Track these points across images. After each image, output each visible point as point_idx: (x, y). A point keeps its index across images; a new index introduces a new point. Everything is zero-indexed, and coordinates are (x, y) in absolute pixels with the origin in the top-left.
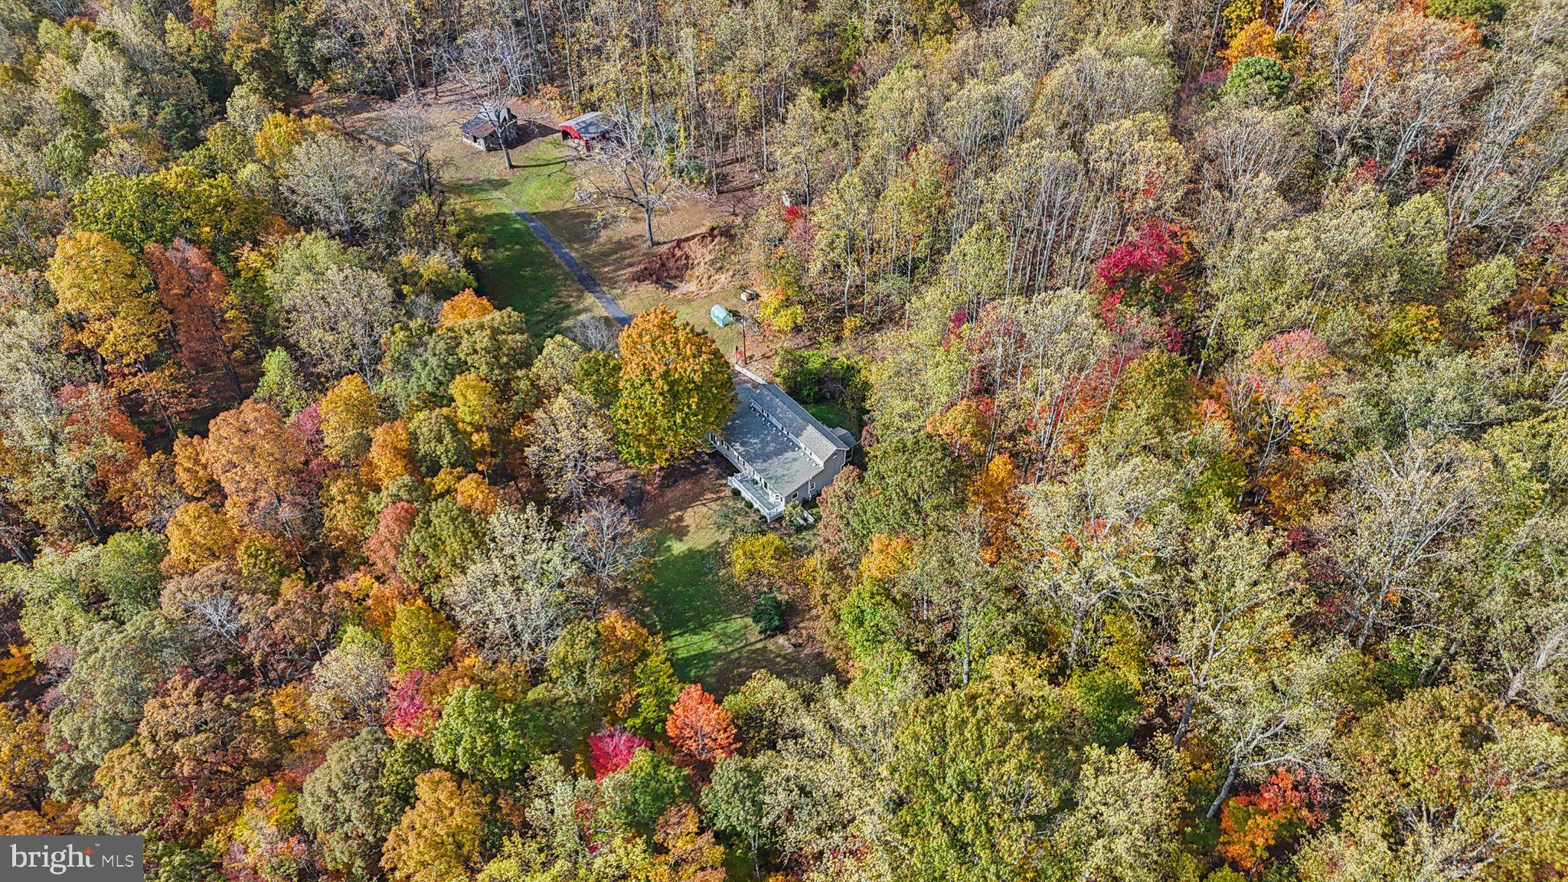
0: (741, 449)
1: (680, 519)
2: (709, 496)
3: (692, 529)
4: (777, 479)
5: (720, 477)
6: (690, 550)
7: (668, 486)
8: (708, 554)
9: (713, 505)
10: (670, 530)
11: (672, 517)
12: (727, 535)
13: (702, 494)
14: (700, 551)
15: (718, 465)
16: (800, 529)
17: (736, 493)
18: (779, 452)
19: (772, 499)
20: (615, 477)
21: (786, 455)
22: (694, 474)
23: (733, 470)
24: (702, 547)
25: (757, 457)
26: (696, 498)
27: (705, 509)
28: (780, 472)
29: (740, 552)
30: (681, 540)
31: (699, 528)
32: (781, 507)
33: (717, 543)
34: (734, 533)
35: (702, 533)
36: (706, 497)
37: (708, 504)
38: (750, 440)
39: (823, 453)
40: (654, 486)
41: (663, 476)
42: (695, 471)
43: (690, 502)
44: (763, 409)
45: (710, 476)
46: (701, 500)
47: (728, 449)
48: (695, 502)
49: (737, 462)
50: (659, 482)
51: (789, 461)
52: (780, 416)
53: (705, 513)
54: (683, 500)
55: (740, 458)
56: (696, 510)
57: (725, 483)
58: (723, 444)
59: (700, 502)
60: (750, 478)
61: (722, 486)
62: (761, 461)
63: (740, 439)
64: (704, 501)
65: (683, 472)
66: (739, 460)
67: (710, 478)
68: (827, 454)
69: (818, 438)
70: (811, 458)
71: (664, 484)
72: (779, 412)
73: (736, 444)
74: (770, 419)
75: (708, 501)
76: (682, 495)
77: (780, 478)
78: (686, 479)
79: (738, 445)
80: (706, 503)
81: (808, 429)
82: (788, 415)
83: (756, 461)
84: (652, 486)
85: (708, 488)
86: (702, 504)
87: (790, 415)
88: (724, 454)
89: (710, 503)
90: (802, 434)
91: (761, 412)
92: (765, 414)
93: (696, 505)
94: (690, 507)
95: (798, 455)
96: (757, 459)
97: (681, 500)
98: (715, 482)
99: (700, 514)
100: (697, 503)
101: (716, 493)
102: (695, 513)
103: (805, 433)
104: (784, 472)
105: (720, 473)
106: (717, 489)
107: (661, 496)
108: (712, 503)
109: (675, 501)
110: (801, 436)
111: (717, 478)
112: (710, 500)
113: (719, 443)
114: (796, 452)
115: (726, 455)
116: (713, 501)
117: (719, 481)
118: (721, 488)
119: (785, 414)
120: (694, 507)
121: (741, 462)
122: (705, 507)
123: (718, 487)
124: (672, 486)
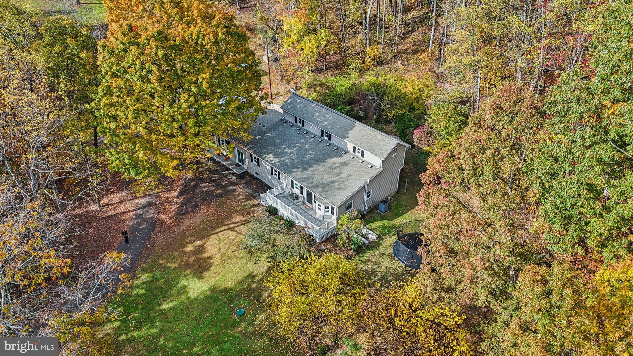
0: (275, 160)
1: (200, 249)
2: (238, 218)
3: (216, 261)
4: (325, 187)
5: (250, 197)
6: (213, 289)
7: (187, 212)
8: (239, 294)
9: (244, 229)
10: (187, 266)
11: (189, 248)
12: (263, 266)
13: (229, 217)
14: (226, 291)
15: (247, 185)
16: (361, 249)
17: (272, 211)
18: (320, 159)
19: (320, 214)
20: (122, 208)
21: (330, 161)
22: (219, 196)
23: (265, 187)
24: (229, 284)
25: (294, 166)
26: (221, 222)
27: (232, 235)
28: (327, 178)
29: (285, 287)
30: (201, 277)
31: (224, 259)
32: (333, 222)
33: (251, 276)
34: (274, 258)
35: (230, 266)
36: (233, 220)
37: (236, 229)
38: (285, 151)
39: (380, 149)
40: (170, 215)
41: (181, 203)
42: (220, 193)
43: (214, 229)
44: (296, 118)
45: (239, 198)
46: (227, 225)
47: (259, 165)
48: (219, 227)
49: (270, 177)
50: (176, 210)
51: (334, 168)
52: (318, 119)
53: (234, 240)
54: (204, 227)
55: (274, 171)
56: (221, 237)
57: (257, 202)
58: (252, 161)
59: (226, 227)
60: (287, 192)
61: (254, 206)
62: (301, 169)
63: (273, 150)
64: (231, 226)
65: (205, 195)
66: (272, 174)
67: (239, 200)
68: (387, 150)
69: (370, 134)
70: (364, 159)
71: (182, 211)
72: (317, 117)
73: (268, 156)
74: (305, 128)
75: (236, 225)
76: (203, 221)
77: (328, 185)
78: (209, 203)
79: (270, 157)
80: (234, 227)
81: (356, 127)
82: (328, 118)
83: (294, 170)
84: (168, 214)
85: (237, 211)
86: (229, 229)
87: (331, 117)
88: (254, 173)
89: (239, 227)
90: (349, 135)
91: (294, 122)
92: (299, 124)
93: (221, 231)
94: (214, 234)
95: (346, 160)
96: (294, 168)
97: (202, 227)
98: (245, 203)
99: (226, 241)
100: (222, 229)
101: (247, 214)
102: (219, 240)
103: (351, 133)
104: (331, 179)
105: (250, 193)
106: (248, 210)
107: (177, 225)
108: (242, 227)
109: (195, 229)
110: (348, 137)
111: (247, 199)
112: (239, 224)
113: (247, 160)
114: (342, 156)
115: (256, 173)
116: (243, 224)
117: (249, 202)
118: (252, 209)
119: (325, 117)
120: (219, 234)
121: (275, 176)
122: (233, 232)
123: (249, 208)
124: (193, 211)
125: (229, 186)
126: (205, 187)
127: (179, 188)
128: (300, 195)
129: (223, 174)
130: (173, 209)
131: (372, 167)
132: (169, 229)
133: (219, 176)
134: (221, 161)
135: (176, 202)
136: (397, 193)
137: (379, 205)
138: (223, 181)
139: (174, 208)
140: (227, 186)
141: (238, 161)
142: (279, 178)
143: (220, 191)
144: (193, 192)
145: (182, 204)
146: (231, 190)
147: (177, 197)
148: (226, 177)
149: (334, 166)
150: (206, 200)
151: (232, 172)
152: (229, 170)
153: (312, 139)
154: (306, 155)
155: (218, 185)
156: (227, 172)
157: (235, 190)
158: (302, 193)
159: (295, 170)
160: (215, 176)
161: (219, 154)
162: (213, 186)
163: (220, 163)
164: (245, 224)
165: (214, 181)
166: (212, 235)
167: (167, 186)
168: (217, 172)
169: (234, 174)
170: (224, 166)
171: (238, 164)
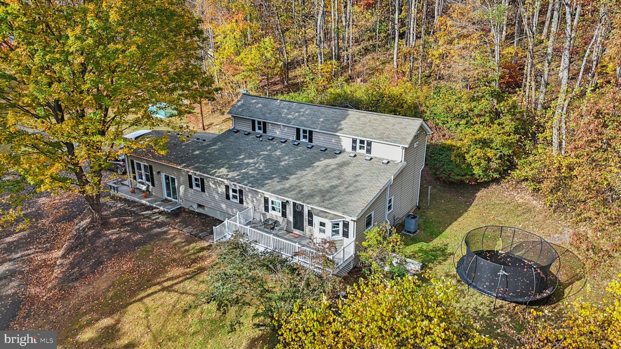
0: (233, 174)
1: (110, 333)
2: (177, 271)
4: (325, 195)
5: (193, 238)
9: (190, 286)
11: (87, 335)
13: (160, 270)
15: (185, 223)
18: (304, 164)
21: (320, 164)
22: (138, 244)
25: (265, 177)
26: (146, 282)
27: (170, 298)
28: (324, 184)
36: (169, 275)
37: (176, 287)
38: (246, 161)
39: (397, 135)
40: (49, 285)
41: (71, 263)
42: (140, 239)
43: (134, 293)
44: (253, 122)
45: (175, 242)
46: (159, 283)
47: (203, 190)
48: (144, 290)
49: (224, 206)
50: (61, 276)
51: (330, 171)
52: (289, 116)
53: (174, 306)
54: (116, 294)
55: (231, 191)
56: (150, 305)
57: (206, 244)
58: (191, 186)
59: (158, 287)
60: (258, 219)
61: (202, 249)
62: (276, 180)
63: (226, 163)
64: (166, 284)
65: (115, 246)
66: (228, 197)
67: (175, 245)
68: (408, 134)
69: (376, 120)
70: (372, 155)
71: (71, 275)
72: (286, 114)
73: (220, 170)
74: (269, 133)
75: (175, 281)
76: (113, 284)
77: (328, 191)
78: (121, 255)
79: (223, 171)
80: (172, 286)
81: (350, 116)
82: (304, 112)
83: (267, 182)
84: (44, 286)
85: (174, 260)
86: (163, 290)
87: (309, 111)
88: (195, 206)
89: (182, 285)
90: (342, 127)
91: (250, 130)
92: (257, 131)
93: (148, 295)
94: (134, 302)
95: (344, 160)
96: (267, 179)
97: (110, 294)
98: (187, 247)
99: (160, 310)
100: (150, 291)
101: (192, 263)
102: (147, 311)
103: (344, 124)
104: (331, 184)
105: (194, 233)
106: (193, 257)
107: (63, 298)
108: (187, 283)
109: (98, 299)
110: (341, 130)
111: (189, 241)
112: (181, 279)
113: (182, 189)
114: (337, 157)
115: (200, 206)
116: (188, 278)
117: (192, 245)
118: (201, 254)
119: (299, 112)
120: (145, 300)
121: (235, 200)
122: (172, 294)
123: (194, 254)
124: (93, 272)
125: (155, 228)
126: (112, 234)
127: (67, 243)
128: (281, 220)
129: (143, 215)
130: (55, 275)
131: (388, 162)
132: (47, 308)
133: (137, 218)
134: (137, 200)
135: (62, 264)
136: (418, 208)
137: (404, 222)
138: (144, 223)
139: (57, 272)
140: (150, 228)
141: (166, 196)
142: (241, 202)
143: (140, 236)
144: (93, 244)
145: (72, 265)
146: (160, 233)
147: (64, 256)
148: (148, 217)
149: (329, 169)
150: (116, 252)
151: (157, 211)
152: (153, 208)
153: (284, 144)
154: (281, 162)
155: (136, 229)
156: (149, 212)
157: (165, 233)
158: (284, 215)
159: (269, 181)
160: (129, 219)
161: (133, 192)
162: (128, 231)
163: (135, 202)
164: (191, 278)
165: (128, 224)
166: (131, 304)
167: (44, 243)
168: (132, 213)
169: (161, 213)
170: (143, 205)
171: (166, 199)
